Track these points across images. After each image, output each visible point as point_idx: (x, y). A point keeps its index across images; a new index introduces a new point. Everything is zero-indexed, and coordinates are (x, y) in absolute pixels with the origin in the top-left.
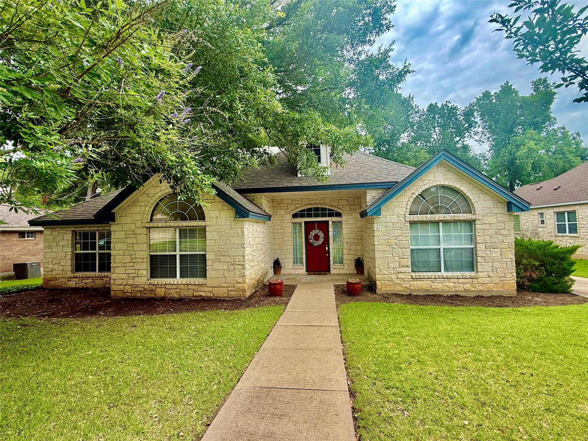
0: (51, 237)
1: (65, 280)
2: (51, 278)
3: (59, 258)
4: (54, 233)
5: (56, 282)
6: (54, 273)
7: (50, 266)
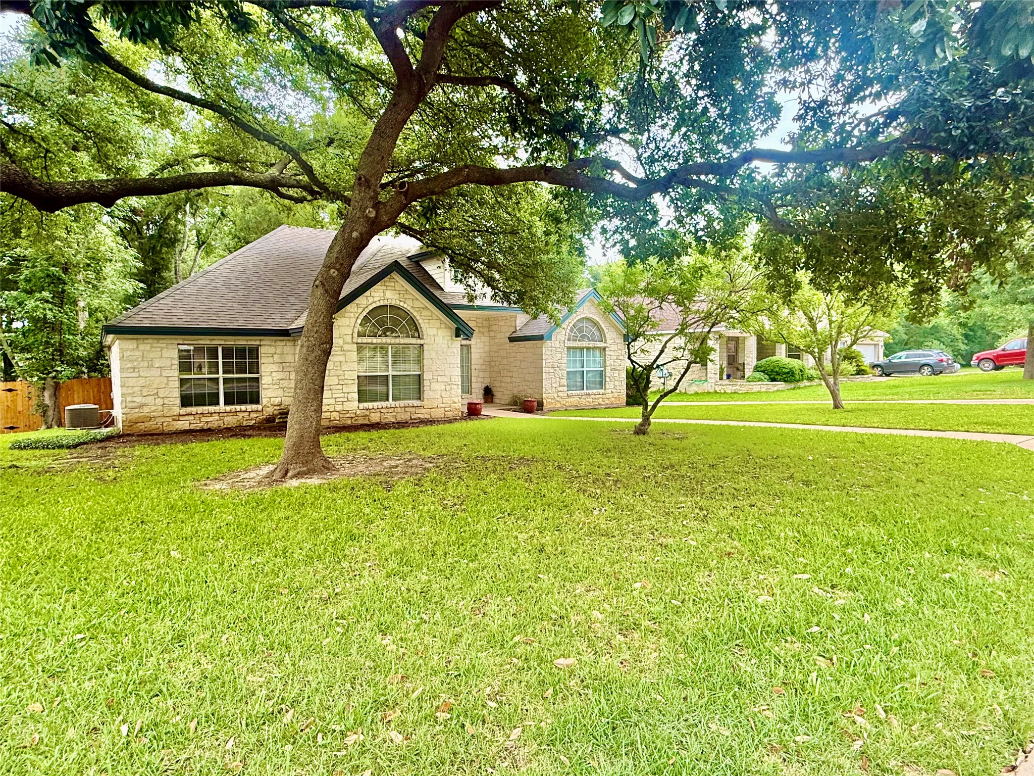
0: (137, 353)
1: (167, 419)
2: (139, 417)
3: (155, 386)
4: (142, 347)
5: (151, 423)
6: (146, 410)
7: (139, 400)
